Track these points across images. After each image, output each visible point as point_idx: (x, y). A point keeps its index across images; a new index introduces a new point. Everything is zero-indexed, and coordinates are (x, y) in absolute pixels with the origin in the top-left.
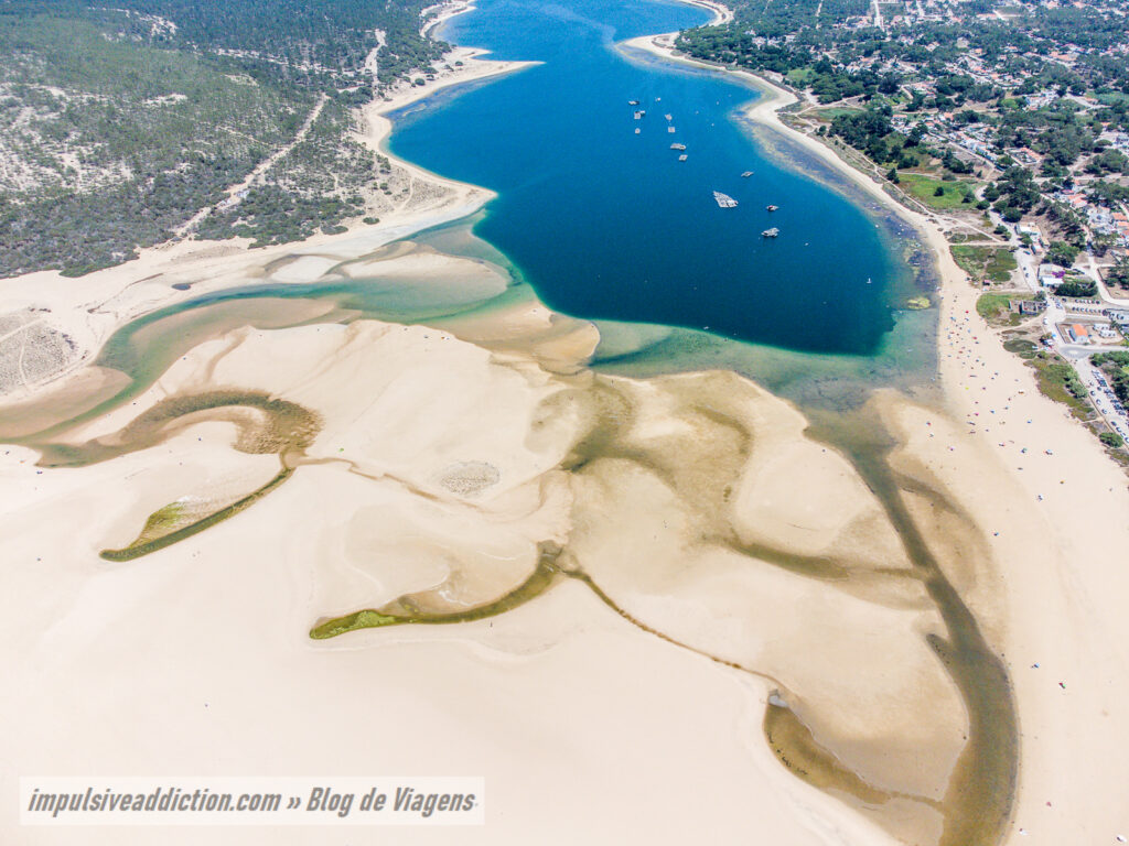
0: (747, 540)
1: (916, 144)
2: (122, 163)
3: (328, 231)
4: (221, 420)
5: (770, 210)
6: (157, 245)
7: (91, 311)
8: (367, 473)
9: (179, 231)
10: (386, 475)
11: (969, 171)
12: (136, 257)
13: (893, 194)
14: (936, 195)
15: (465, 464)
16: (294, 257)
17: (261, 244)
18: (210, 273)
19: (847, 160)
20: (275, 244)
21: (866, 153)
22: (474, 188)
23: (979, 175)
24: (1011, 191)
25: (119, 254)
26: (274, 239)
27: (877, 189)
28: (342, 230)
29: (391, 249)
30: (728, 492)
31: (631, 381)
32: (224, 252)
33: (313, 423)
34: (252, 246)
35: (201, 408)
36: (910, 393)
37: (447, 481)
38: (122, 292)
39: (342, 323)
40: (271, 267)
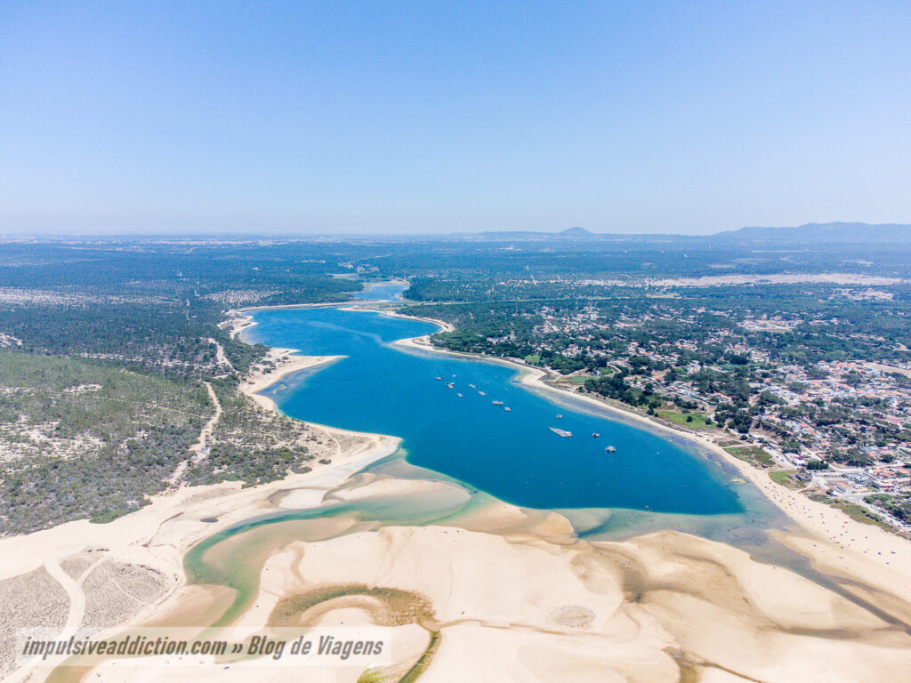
0: (787, 626)
1: (651, 394)
2: (87, 435)
3: (297, 471)
4: (344, 607)
5: (595, 436)
6: (160, 493)
7: (146, 546)
8: (498, 625)
9: (172, 481)
10: (512, 625)
11: (695, 408)
12: (149, 503)
13: (659, 422)
14: (688, 421)
15: (562, 609)
16: (286, 492)
17: (250, 484)
18: (223, 508)
19: (612, 404)
20: (261, 483)
21: (622, 401)
22: (382, 436)
23: (703, 409)
24: (731, 417)
25: (134, 502)
26: (258, 481)
27: (647, 420)
28: (307, 470)
29: (357, 478)
30: (746, 600)
31: (616, 543)
32: (223, 493)
33: (420, 599)
34: (244, 487)
35: (319, 601)
36: (785, 530)
37: (560, 620)
38: (159, 529)
39: (372, 530)
40: (273, 498)
